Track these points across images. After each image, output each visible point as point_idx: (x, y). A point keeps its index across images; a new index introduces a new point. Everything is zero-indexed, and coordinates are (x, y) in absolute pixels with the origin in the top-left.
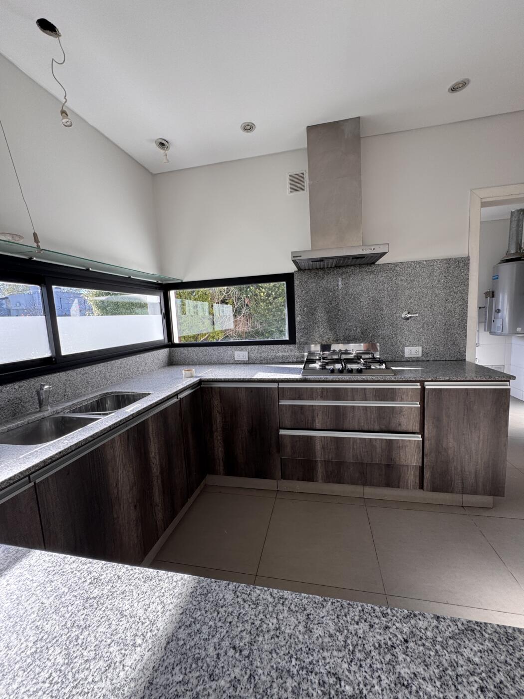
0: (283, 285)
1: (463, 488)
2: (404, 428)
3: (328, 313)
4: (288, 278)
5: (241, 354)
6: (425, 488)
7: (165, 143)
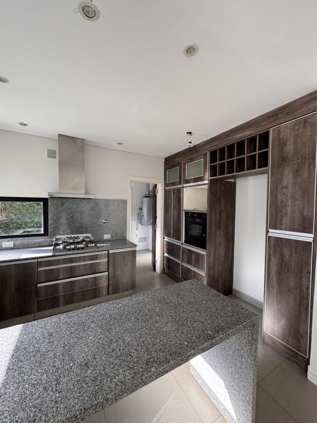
1: (123, 289)
2: (101, 271)
4: (45, 201)
5: (8, 244)
6: (110, 294)
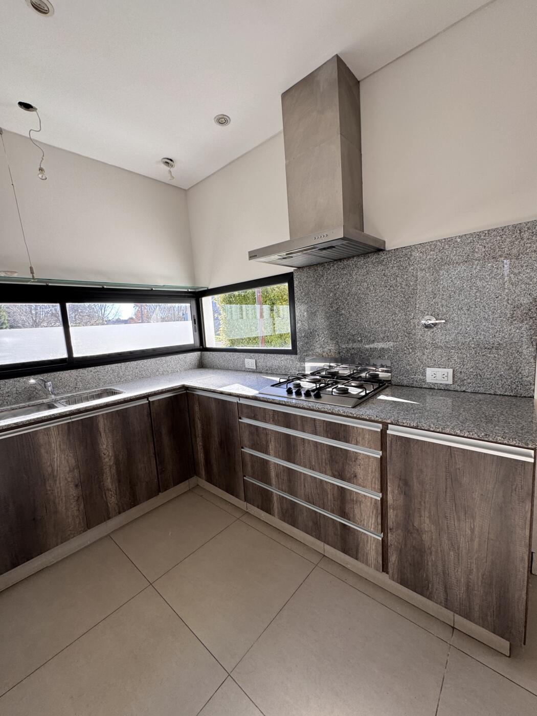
0: (285, 286)
2: (360, 482)
3: (328, 318)
4: (287, 278)
5: (250, 361)
6: (390, 575)
7: (169, 162)
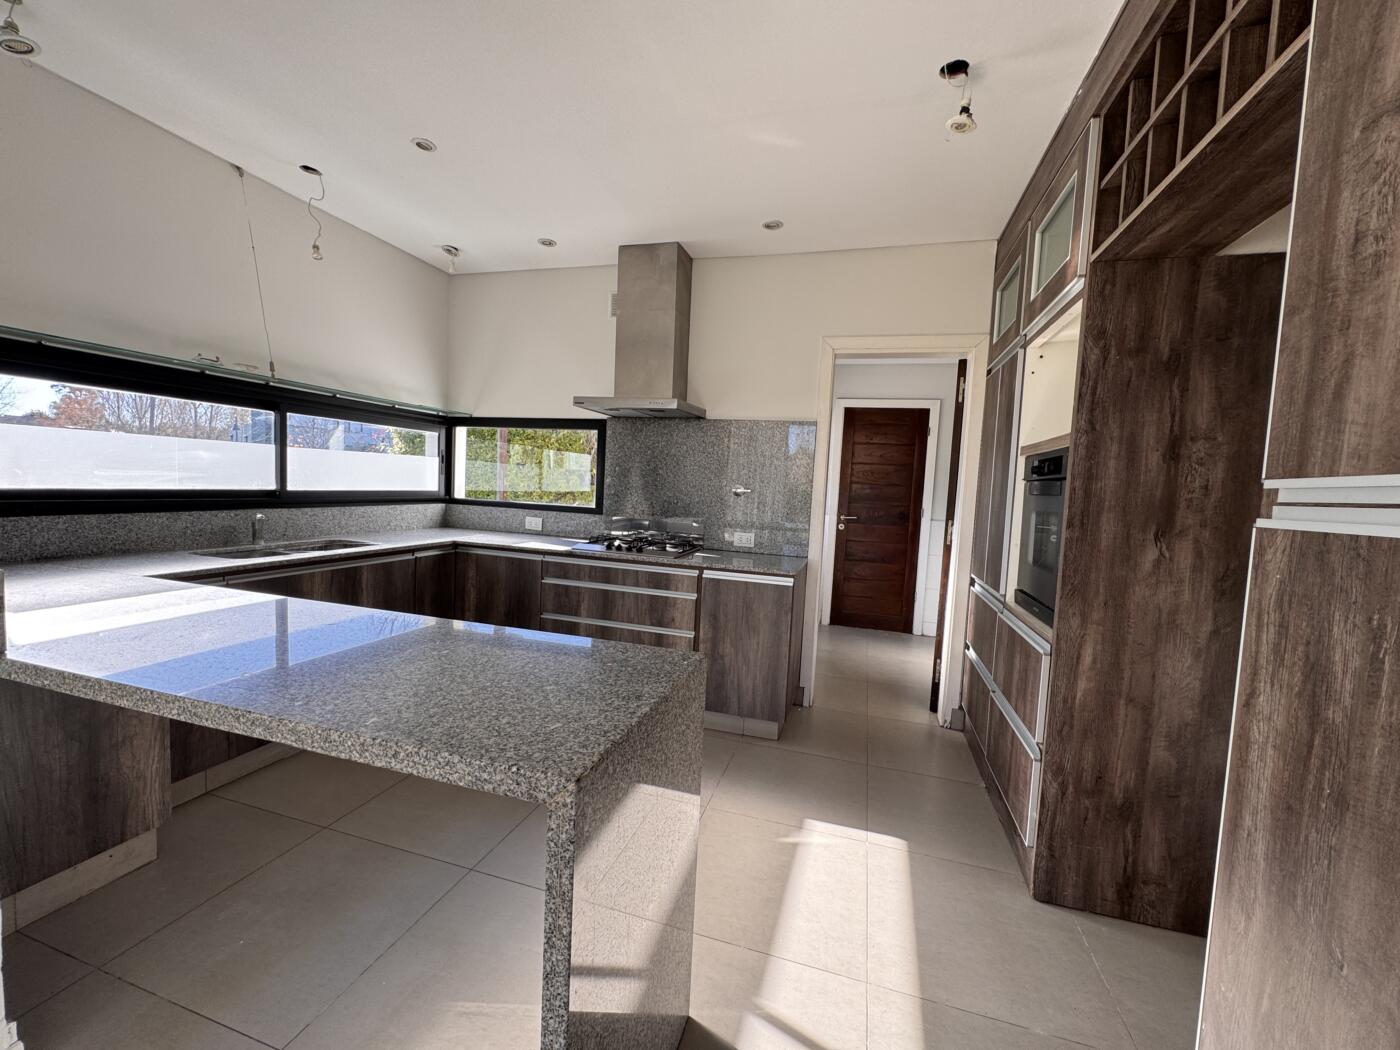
0: (594, 433)
1: (739, 708)
2: (677, 622)
3: (644, 477)
4: (599, 425)
5: (534, 522)
7: (452, 250)
